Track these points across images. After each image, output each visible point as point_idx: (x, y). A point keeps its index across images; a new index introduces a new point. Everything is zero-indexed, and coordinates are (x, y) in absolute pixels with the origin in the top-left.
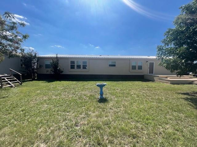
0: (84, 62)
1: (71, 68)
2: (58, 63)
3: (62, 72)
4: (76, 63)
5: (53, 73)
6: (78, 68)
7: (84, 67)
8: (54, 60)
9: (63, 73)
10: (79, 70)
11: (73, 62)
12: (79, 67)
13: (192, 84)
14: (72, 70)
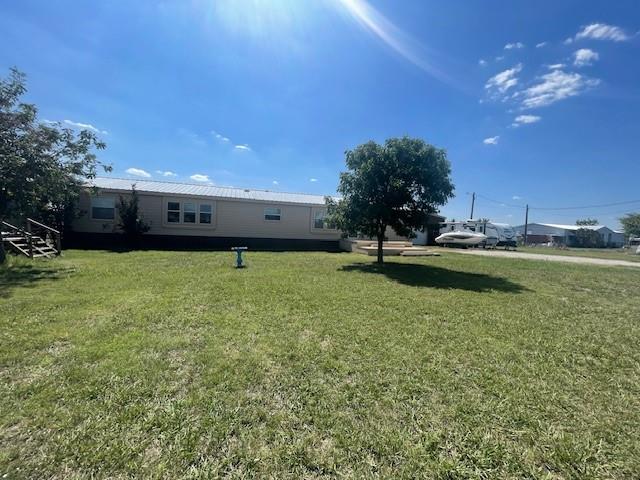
0: (203, 207)
1: (170, 220)
2: (136, 208)
3: (147, 229)
4: (182, 207)
5: (122, 231)
6: (188, 219)
7: (205, 219)
8: (124, 198)
9: (149, 233)
10: (190, 225)
11: (174, 206)
12: (190, 217)
13: (399, 255)
14: (173, 225)
